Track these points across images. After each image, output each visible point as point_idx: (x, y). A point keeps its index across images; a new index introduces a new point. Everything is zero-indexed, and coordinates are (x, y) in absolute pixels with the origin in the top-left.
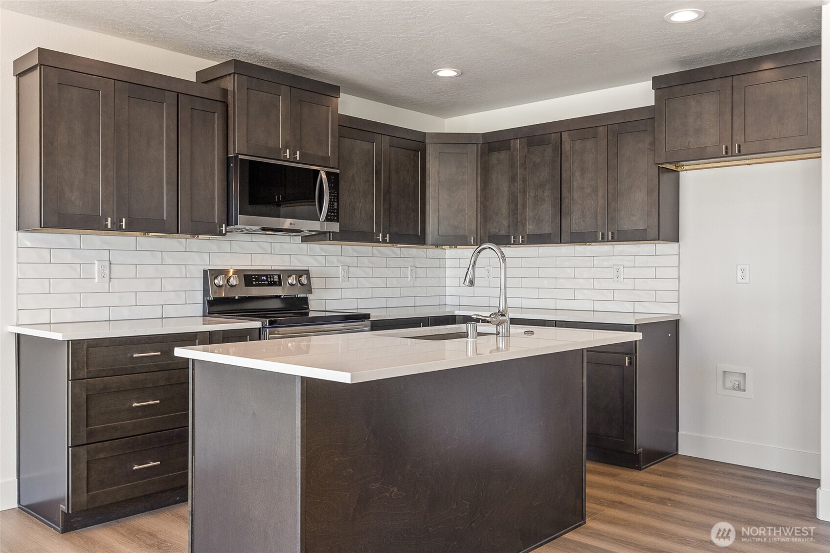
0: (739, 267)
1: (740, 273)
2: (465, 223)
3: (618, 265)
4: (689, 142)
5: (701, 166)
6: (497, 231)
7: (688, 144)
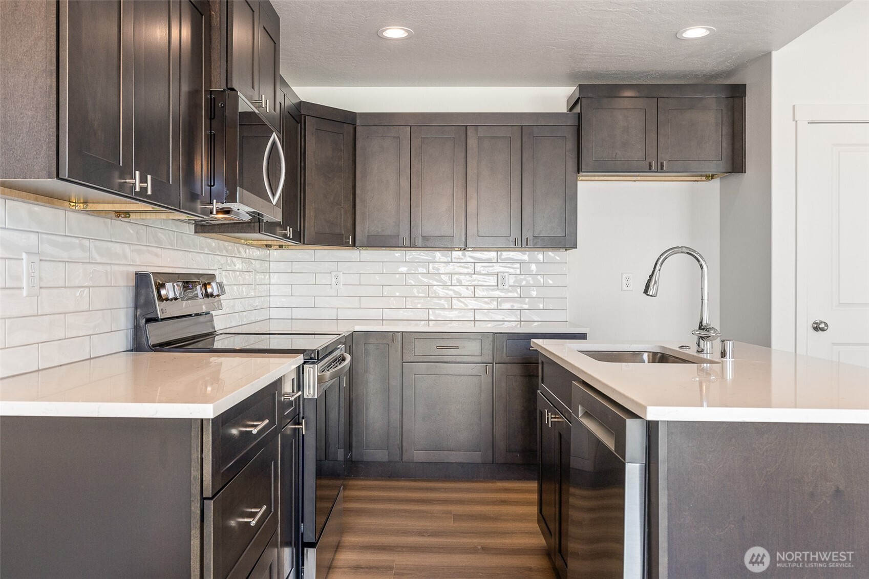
0: (624, 276)
1: (624, 282)
2: (341, 218)
3: (504, 272)
4: (616, 154)
5: (596, 178)
6: (380, 230)
7: (616, 156)
